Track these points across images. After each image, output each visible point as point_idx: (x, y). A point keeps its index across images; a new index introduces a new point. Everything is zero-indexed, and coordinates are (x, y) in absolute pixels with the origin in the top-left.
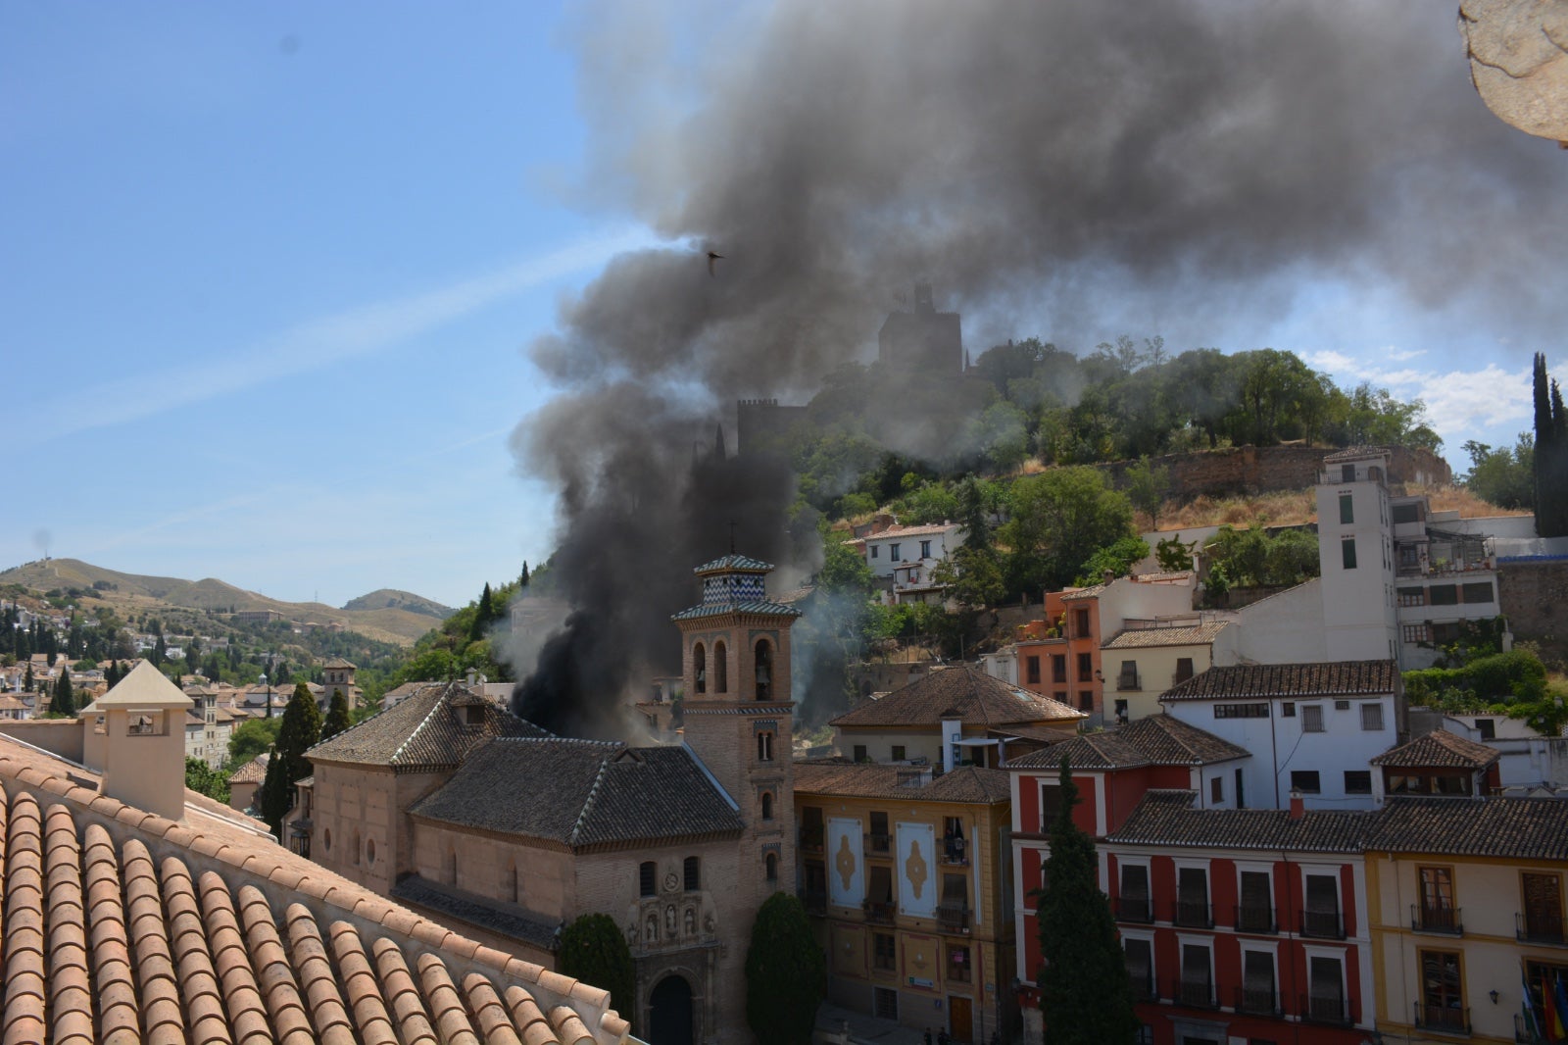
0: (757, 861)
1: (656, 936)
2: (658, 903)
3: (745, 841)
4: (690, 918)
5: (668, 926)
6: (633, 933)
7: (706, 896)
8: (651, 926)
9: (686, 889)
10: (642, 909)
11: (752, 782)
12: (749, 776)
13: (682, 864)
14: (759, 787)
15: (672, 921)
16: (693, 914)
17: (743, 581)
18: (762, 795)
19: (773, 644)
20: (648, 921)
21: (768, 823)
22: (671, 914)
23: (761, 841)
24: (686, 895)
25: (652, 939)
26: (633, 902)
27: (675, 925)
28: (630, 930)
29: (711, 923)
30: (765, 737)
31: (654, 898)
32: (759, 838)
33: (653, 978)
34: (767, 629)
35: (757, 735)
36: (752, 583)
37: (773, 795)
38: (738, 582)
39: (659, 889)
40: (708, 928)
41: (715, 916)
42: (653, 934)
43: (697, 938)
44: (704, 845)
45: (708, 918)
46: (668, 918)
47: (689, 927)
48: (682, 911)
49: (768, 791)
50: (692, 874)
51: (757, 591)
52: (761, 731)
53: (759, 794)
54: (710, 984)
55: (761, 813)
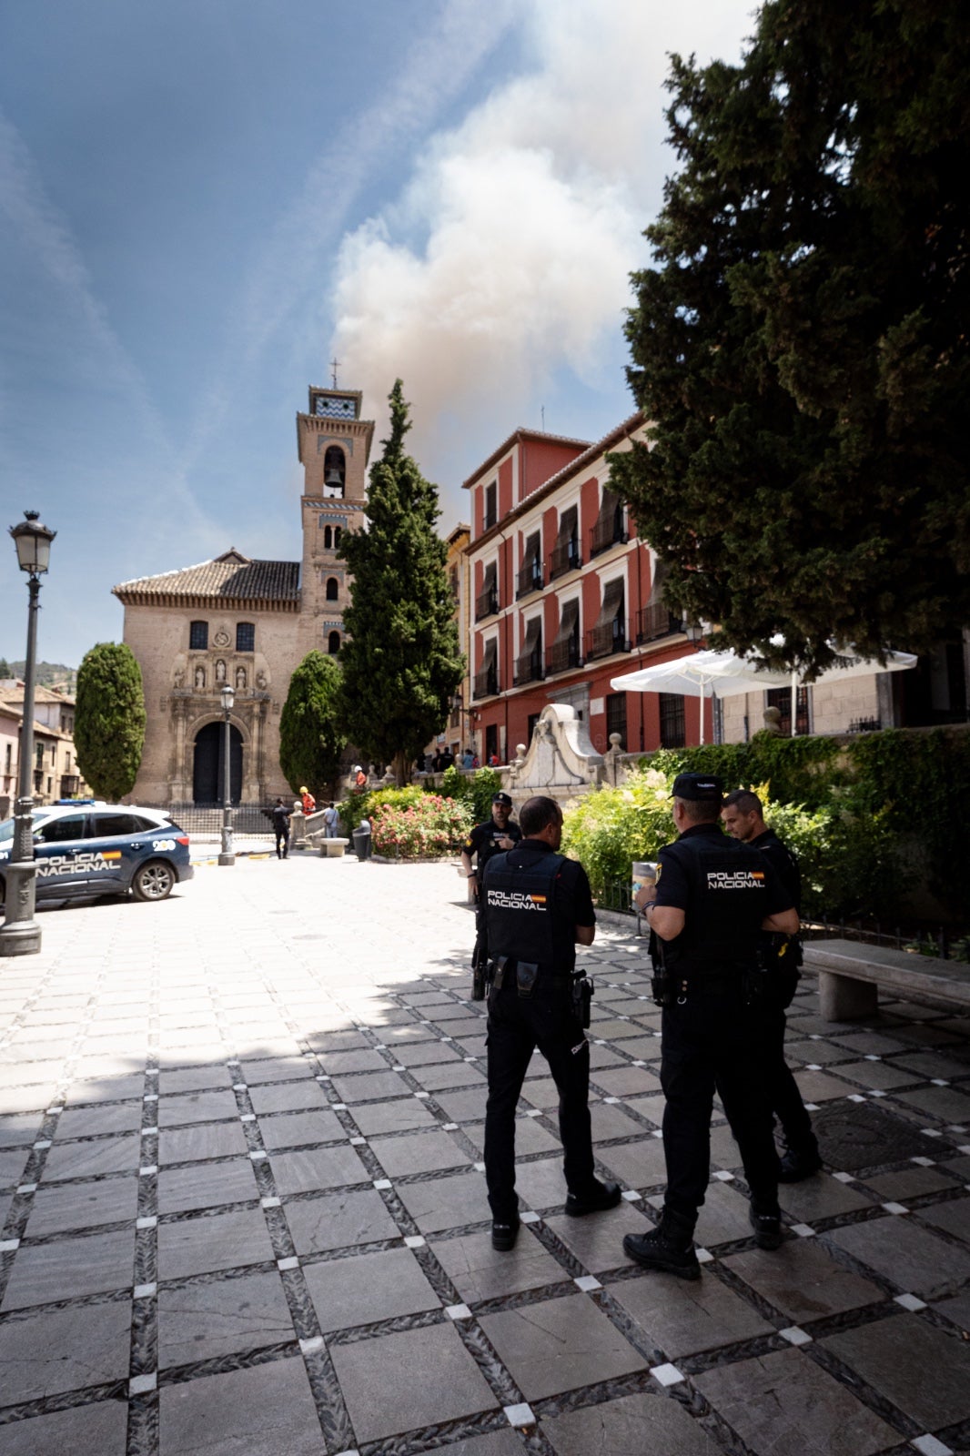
0: (318, 636)
1: (204, 684)
2: (206, 656)
3: (304, 615)
4: (241, 674)
5: (217, 677)
6: (179, 677)
7: (259, 658)
8: (200, 675)
9: (239, 648)
10: (191, 658)
11: (315, 565)
12: (312, 561)
13: (235, 627)
14: (323, 571)
15: (221, 674)
16: (244, 671)
17: (330, 404)
18: (326, 579)
19: (347, 451)
20: (197, 670)
21: (332, 604)
22: (221, 667)
23: (322, 618)
24: (236, 653)
25: (200, 686)
26: (181, 651)
27: (224, 678)
28: (176, 674)
29: (261, 681)
30: (333, 530)
31: (204, 652)
32: (320, 616)
33: (200, 719)
34: (340, 436)
35: (324, 526)
36: (341, 406)
37: (339, 580)
38: (326, 404)
39: (209, 643)
40: (259, 685)
41: (268, 676)
42: (201, 682)
43: (246, 693)
44: (259, 613)
45: (260, 676)
46: (217, 671)
47: (240, 682)
48: (232, 666)
49: (336, 577)
50: (245, 637)
51: (346, 413)
52: (328, 524)
53: (323, 576)
54: (255, 732)
55: (325, 595)
